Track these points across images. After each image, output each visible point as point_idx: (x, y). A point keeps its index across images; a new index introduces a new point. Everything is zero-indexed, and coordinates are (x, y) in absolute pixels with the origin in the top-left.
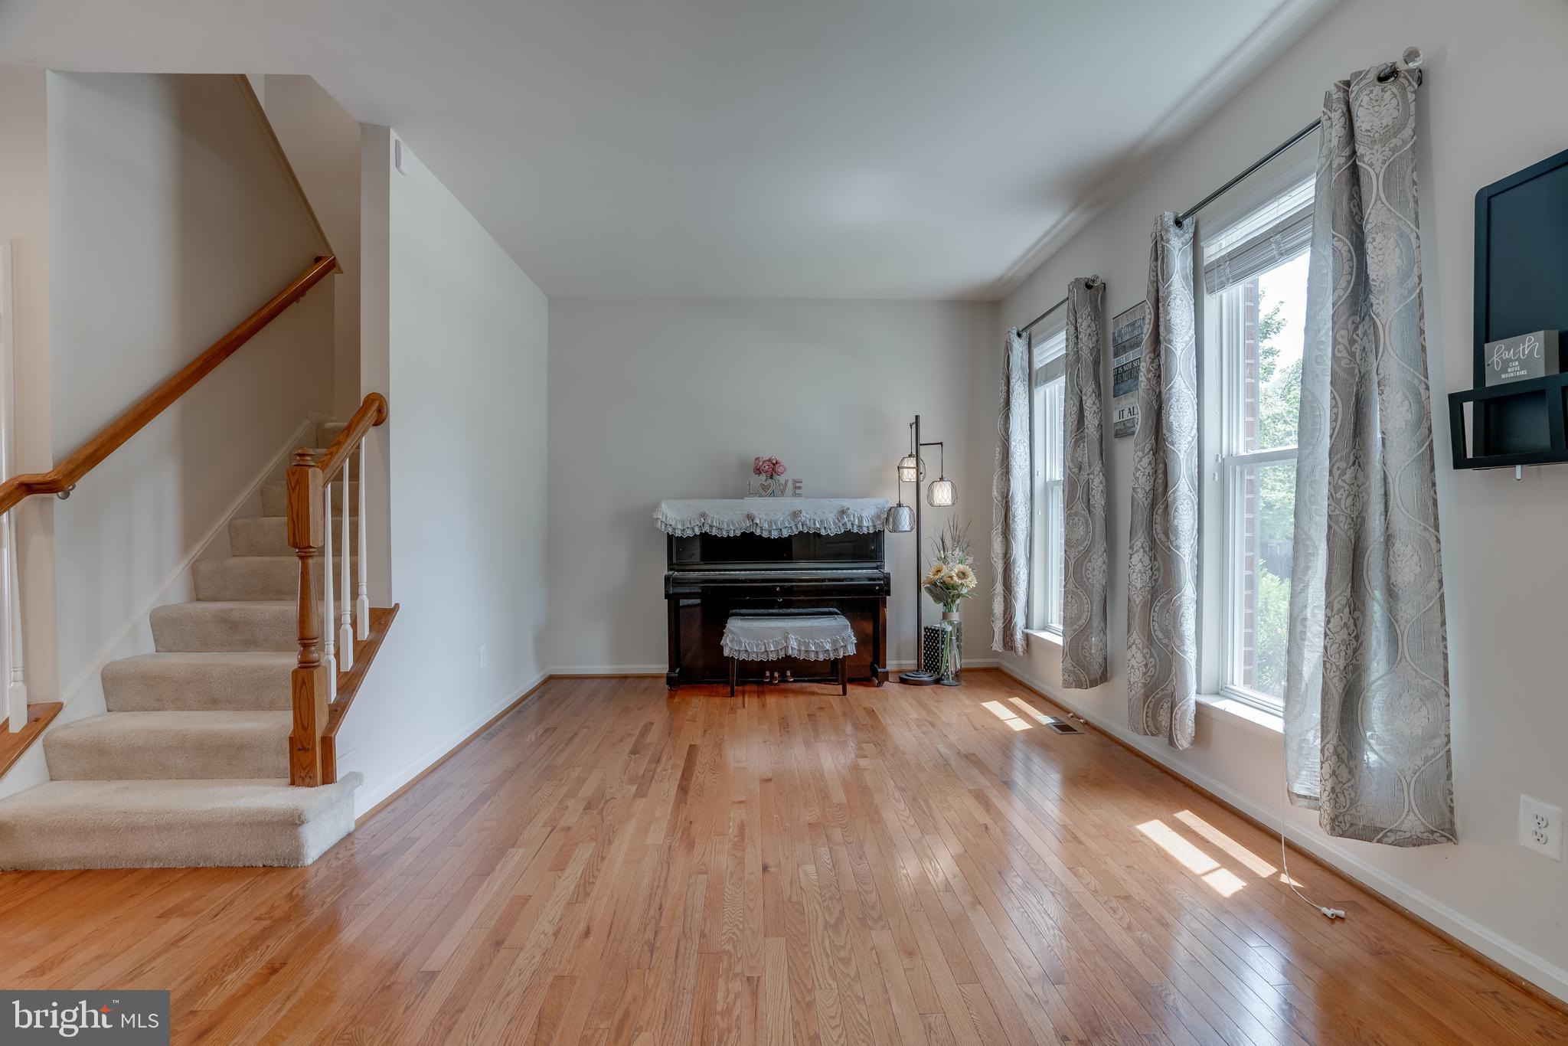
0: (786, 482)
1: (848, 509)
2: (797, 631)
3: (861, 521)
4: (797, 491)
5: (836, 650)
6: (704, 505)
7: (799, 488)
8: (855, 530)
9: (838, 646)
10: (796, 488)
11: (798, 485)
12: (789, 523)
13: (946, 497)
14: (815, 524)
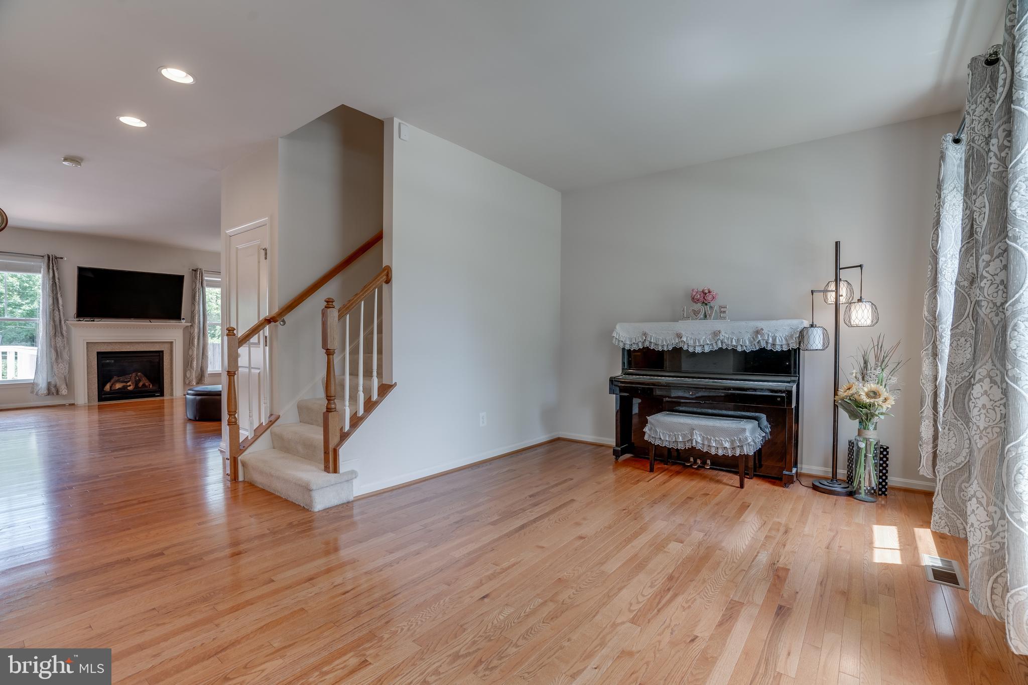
0: (714, 308)
1: (762, 329)
2: (701, 428)
3: (774, 339)
4: (722, 315)
5: (733, 448)
6: (647, 327)
8: (769, 348)
10: (721, 312)
11: (723, 310)
12: (710, 341)
13: (866, 317)
14: (732, 342)
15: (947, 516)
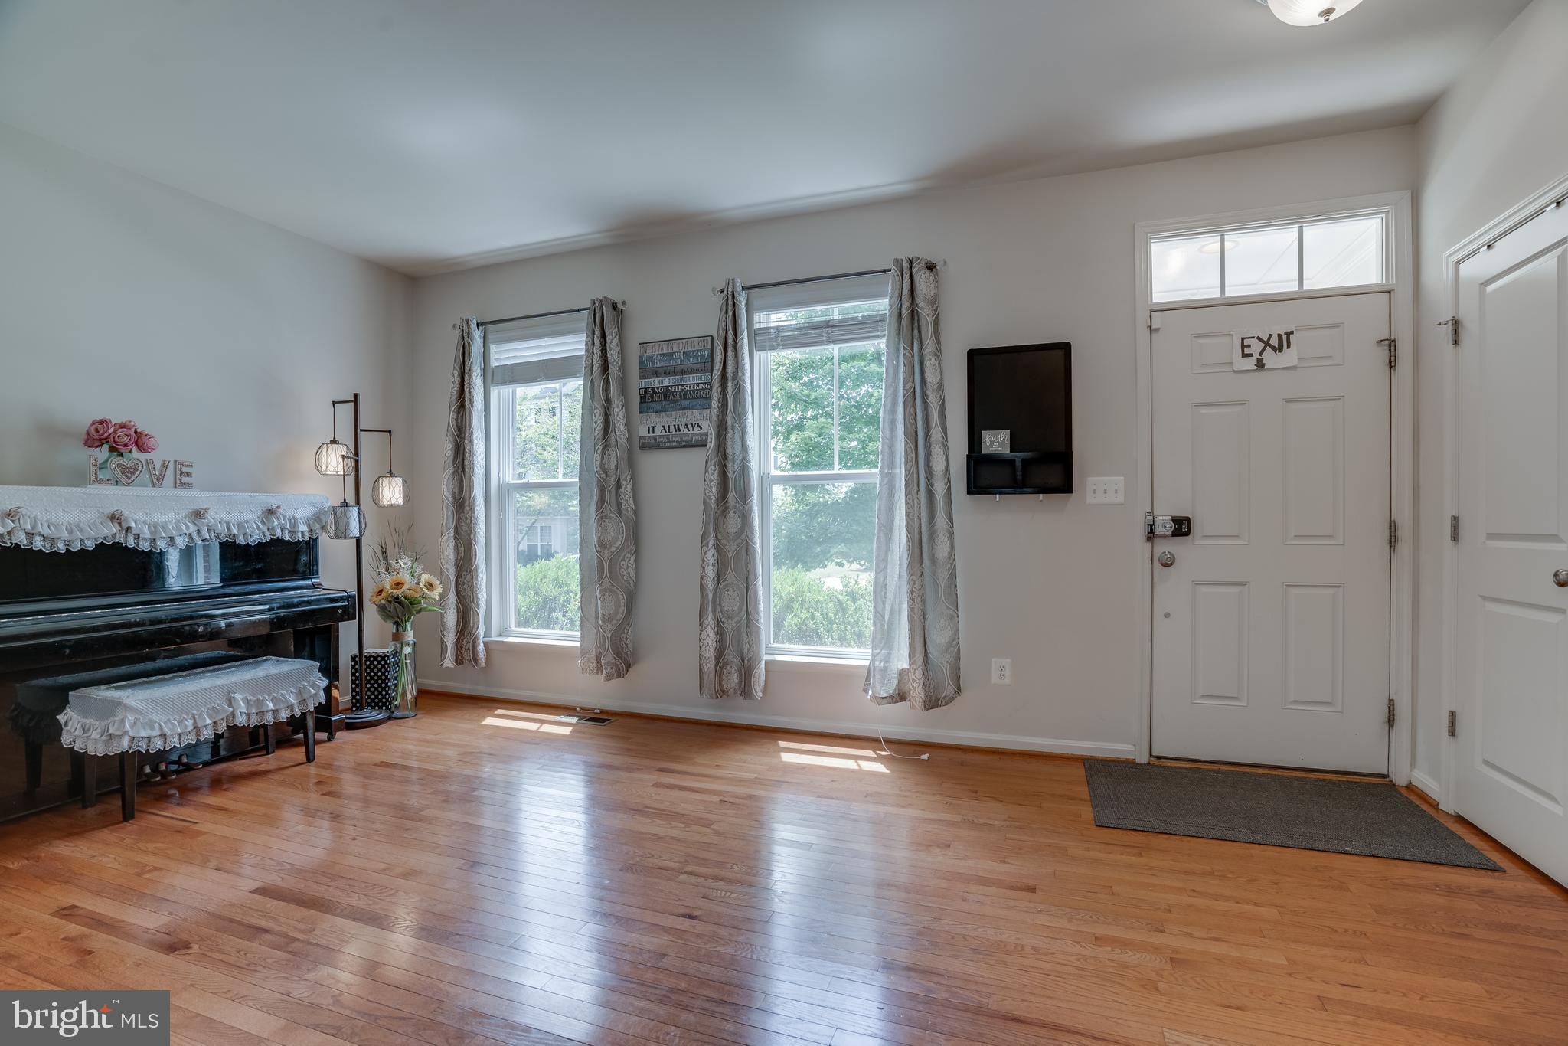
0: (165, 465)
1: (278, 507)
2: (243, 685)
3: (294, 524)
4: (185, 479)
5: (303, 701)
6: (13, 496)
7: (188, 474)
8: (287, 537)
9: (305, 696)
10: (182, 474)
11: (184, 469)
12: (188, 527)
13: (397, 496)
14: (229, 529)
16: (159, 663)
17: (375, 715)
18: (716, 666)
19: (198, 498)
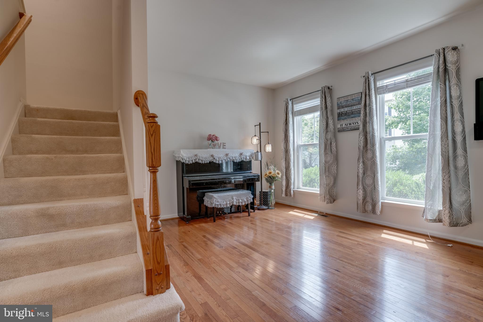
0: (221, 144)
1: (243, 153)
2: (236, 195)
3: (246, 157)
4: (224, 147)
5: (248, 201)
6: (196, 152)
7: (225, 146)
8: (245, 160)
9: (248, 200)
10: (224, 146)
11: (224, 144)
12: (225, 158)
13: (270, 149)
14: (233, 158)
15: (330, 199)
16: (220, 189)
17: (265, 207)
18: (363, 202)
19: (227, 151)
